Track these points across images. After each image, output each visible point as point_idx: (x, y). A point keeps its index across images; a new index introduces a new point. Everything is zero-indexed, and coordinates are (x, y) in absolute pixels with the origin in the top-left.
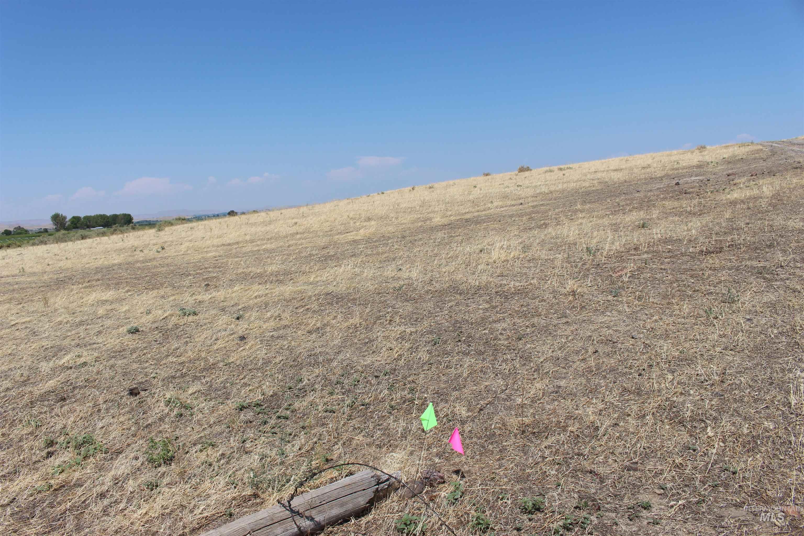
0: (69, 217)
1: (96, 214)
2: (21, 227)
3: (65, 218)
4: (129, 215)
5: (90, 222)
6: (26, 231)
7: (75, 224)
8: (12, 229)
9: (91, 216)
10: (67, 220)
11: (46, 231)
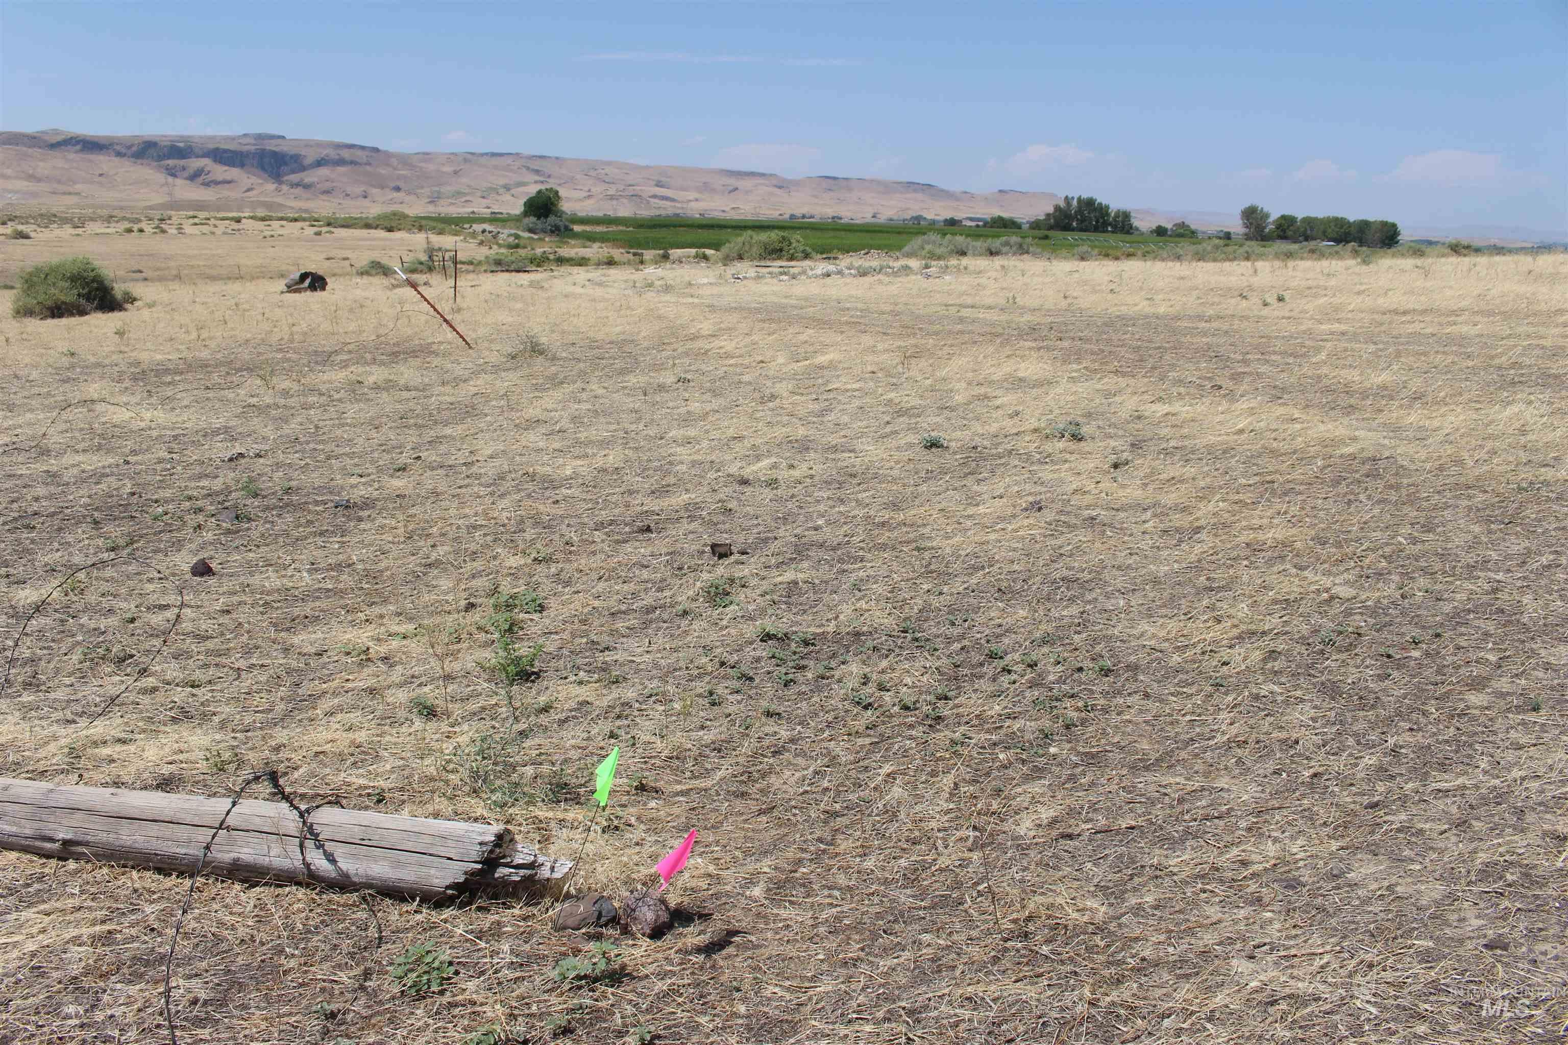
0: (1274, 215)
1: (1326, 215)
2: (1186, 223)
3: (1267, 216)
4: (1394, 226)
5: (1312, 229)
6: (1193, 233)
7: (1284, 231)
8: (1169, 226)
9: (1316, 219)
10: (1271, 220)
11: (1228, 236)
